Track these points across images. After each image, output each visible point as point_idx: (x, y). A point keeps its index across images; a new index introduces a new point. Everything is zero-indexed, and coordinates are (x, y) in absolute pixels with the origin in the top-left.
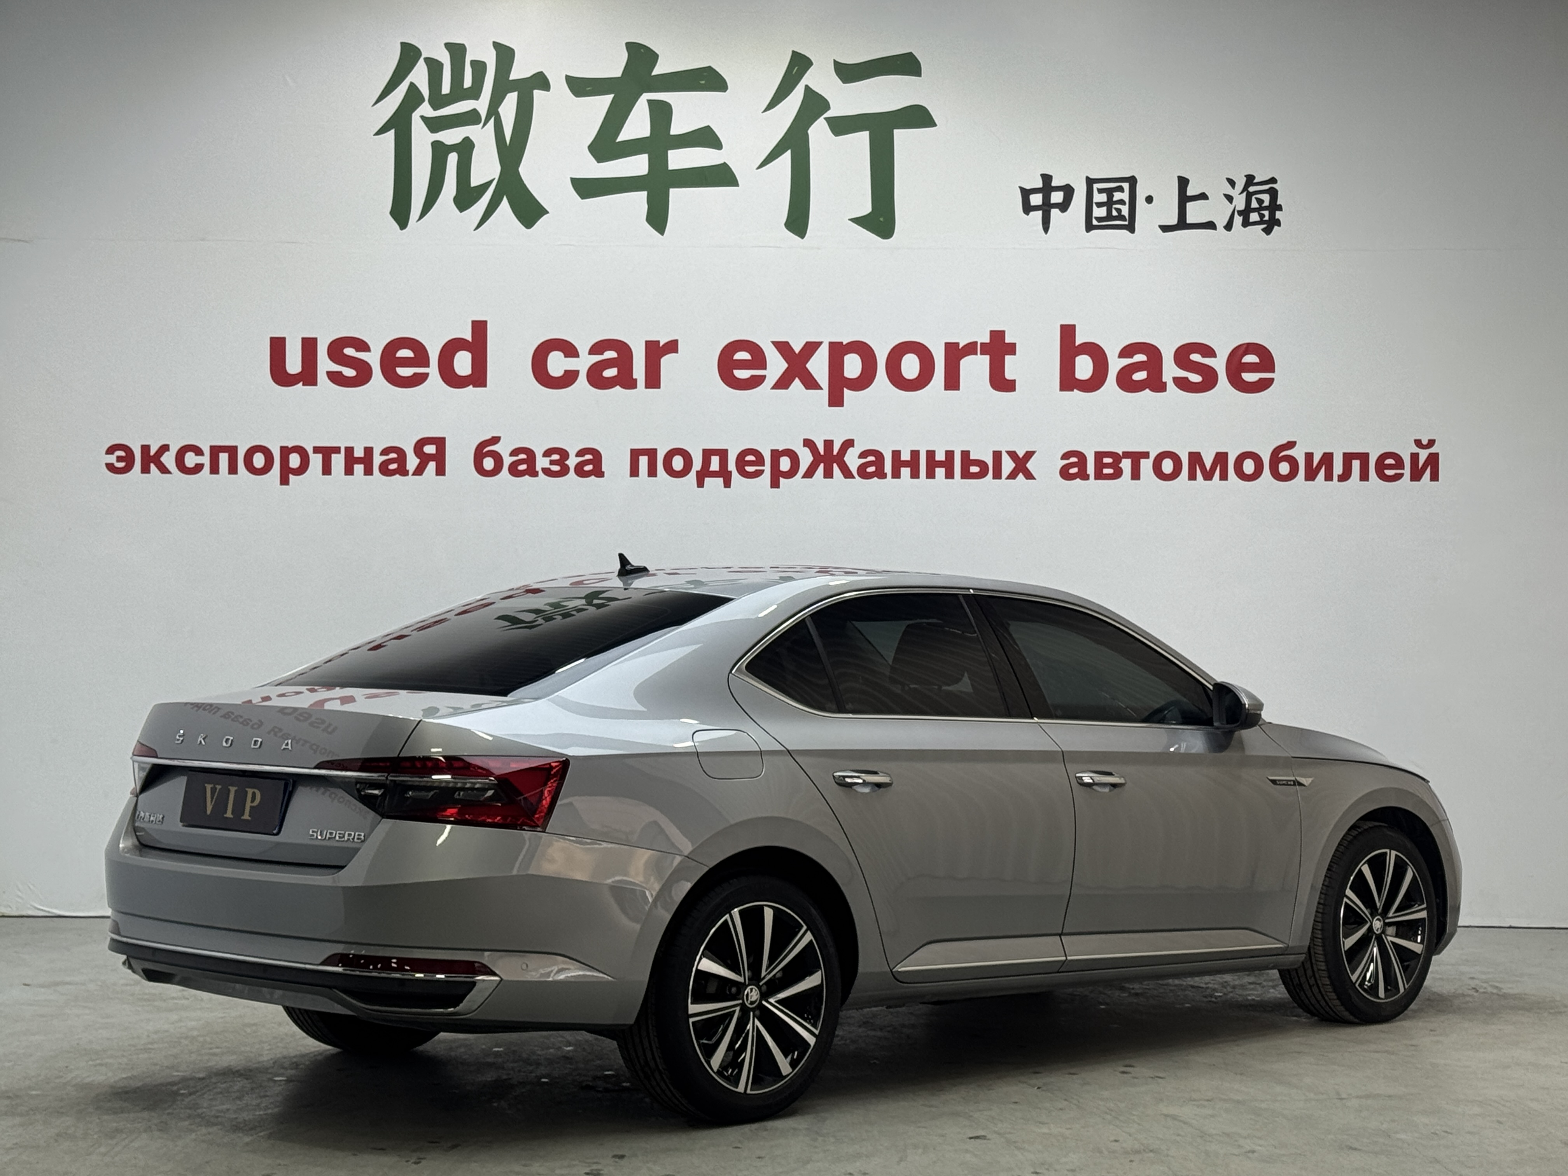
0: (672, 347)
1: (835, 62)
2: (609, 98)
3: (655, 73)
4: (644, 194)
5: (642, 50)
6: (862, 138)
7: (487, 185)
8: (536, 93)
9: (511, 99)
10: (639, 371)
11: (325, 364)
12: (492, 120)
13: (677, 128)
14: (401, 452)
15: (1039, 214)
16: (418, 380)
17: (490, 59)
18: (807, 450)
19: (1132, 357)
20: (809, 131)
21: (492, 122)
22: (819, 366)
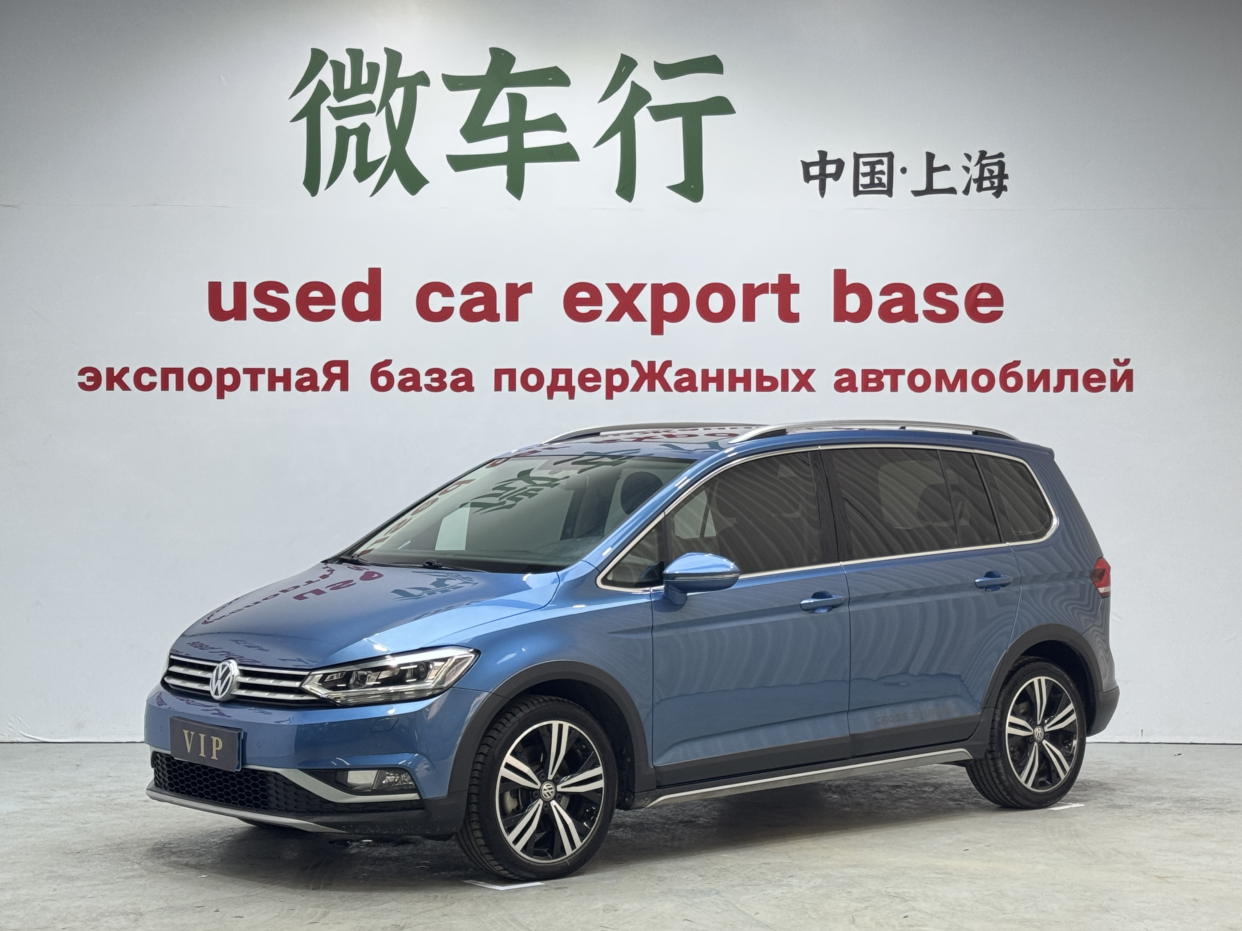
0: (527, 288)
1: (655, 62)
2: (476, 92)
3: (512, 72)
4: (504, 168)
5: (503, 54)
6: (678, 122)
7: (380, 161)
8: (420, 88)
9: (399, 94)
10: (501, 307)
11: (252, 303)
12: (384, 109)
13: (530, 116)
14: (313, 373)
15: (816, 183)
16: (326, 315)
17: (382, 61)
18: (634, 370)
19: (891, 295)
20: (635, 118)
21: (384, 110)
22: (644, 302)
